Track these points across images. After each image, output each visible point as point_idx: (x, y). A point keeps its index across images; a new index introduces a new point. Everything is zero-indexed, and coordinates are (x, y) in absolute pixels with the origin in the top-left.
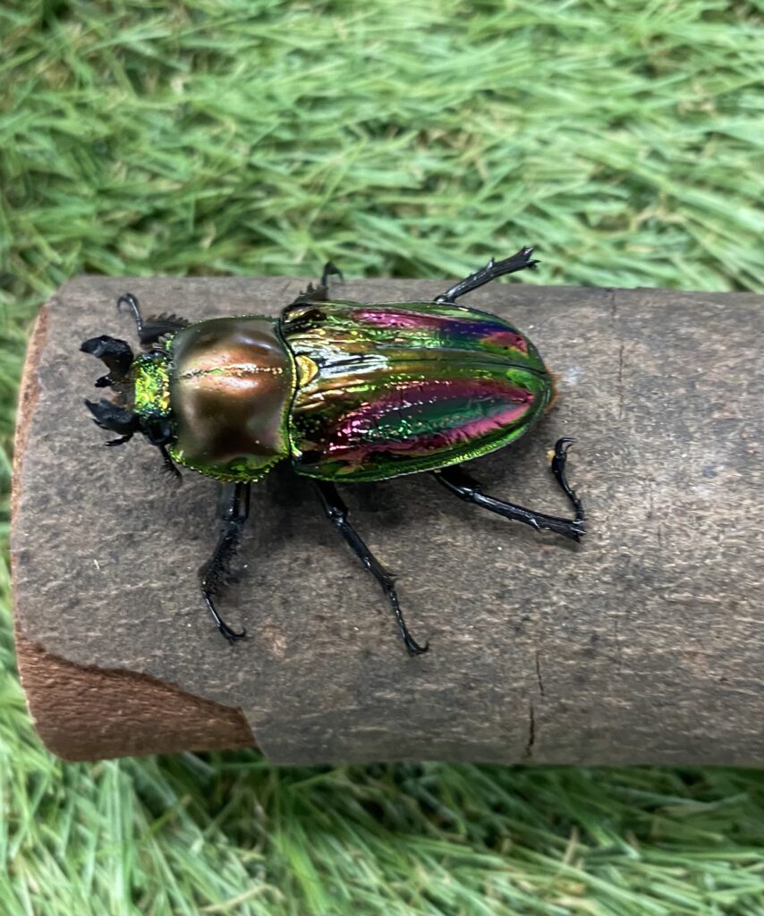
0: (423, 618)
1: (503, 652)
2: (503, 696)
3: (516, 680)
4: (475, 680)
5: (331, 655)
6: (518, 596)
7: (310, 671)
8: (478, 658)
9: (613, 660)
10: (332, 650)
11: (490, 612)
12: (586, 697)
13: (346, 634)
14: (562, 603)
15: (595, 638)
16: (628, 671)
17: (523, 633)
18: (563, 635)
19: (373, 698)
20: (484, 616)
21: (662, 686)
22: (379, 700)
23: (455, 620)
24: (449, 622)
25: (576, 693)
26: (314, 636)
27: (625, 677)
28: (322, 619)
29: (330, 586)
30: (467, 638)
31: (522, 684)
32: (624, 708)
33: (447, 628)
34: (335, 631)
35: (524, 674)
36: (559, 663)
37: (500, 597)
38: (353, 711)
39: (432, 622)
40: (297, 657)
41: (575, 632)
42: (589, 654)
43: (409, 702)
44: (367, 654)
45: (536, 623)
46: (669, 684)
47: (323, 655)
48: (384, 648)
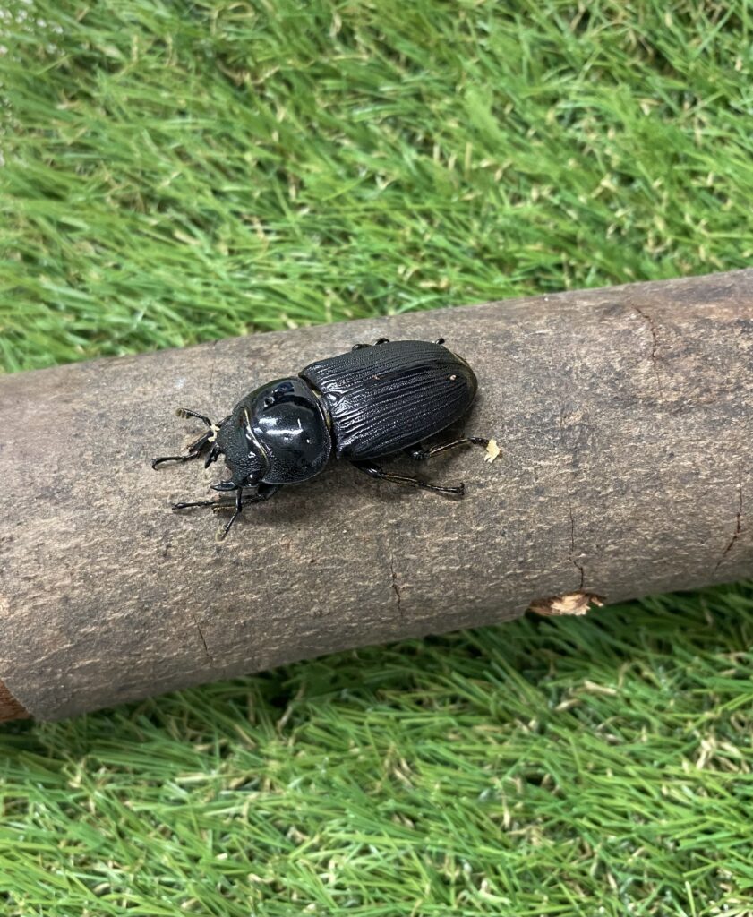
0: (98, 563)
1: (160, 575)
2: (171, 611)
3: (176, 594)
4: (146, 602)
5: (42, 605)
6: (160, 531)
7: (30, 621)
8: (144, 584)
9: (236, 563)
10: (40, 602)
11: (144, 547)
12: (226, 598)
13: (47, 587)
14: (190, 529)
15: (219, 550)
16: (248, 570)
17: (170, 557)
18: (197, 552)
19: (81, 635)
20: (140, 551)
21: (276, 577)
22: (85, 635)
23: (121, 559)
24: (117, 561)
25: (219, 595)
26: (26, 594)
27: (248, 576)
28: (29, 579)
29: (30, 553)
30: (132, 571)
31: (180, 597)
32: (255, 601)
33: (117, 566)
34: (40, 586)
35: (179, 588)
36: (201, 575)
37: (148, 535)
38: (70, 649)
39: (105, 565)
40: (18, 612)
41: (204, 548)
42: (218, 563)
43: (106, 632)
44: (66, 600)
45: (176, 548)
46: (279, 573)
47: (35, 607)
48: (77, 592)
